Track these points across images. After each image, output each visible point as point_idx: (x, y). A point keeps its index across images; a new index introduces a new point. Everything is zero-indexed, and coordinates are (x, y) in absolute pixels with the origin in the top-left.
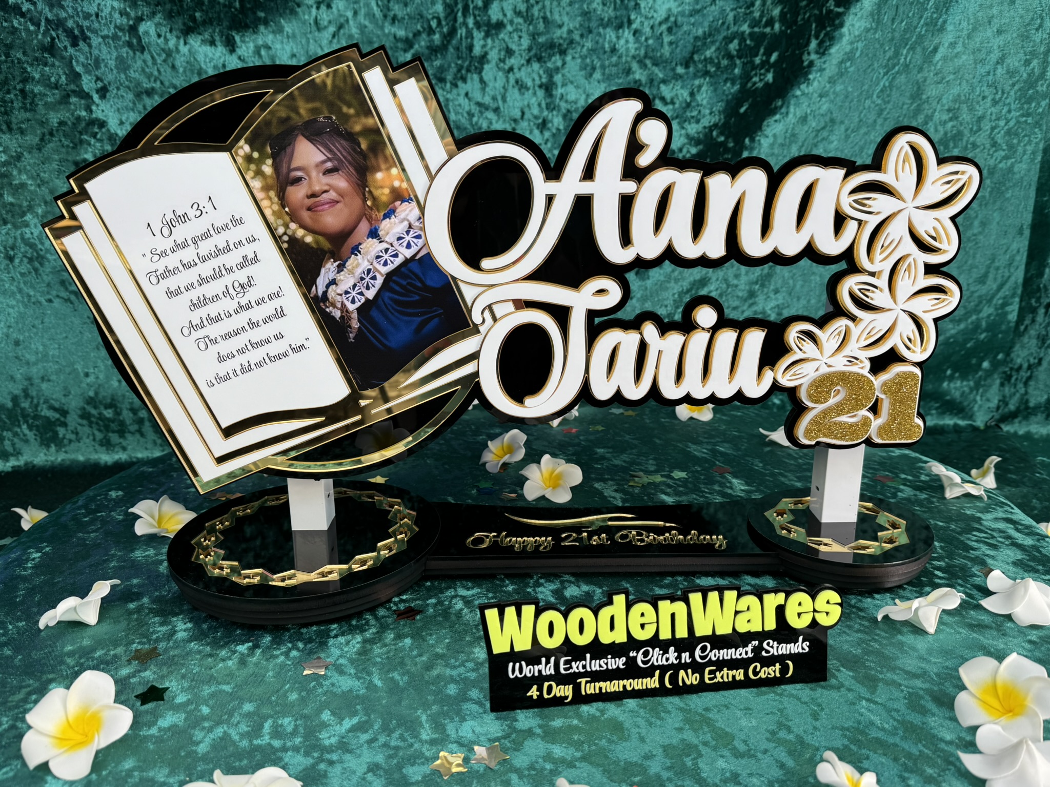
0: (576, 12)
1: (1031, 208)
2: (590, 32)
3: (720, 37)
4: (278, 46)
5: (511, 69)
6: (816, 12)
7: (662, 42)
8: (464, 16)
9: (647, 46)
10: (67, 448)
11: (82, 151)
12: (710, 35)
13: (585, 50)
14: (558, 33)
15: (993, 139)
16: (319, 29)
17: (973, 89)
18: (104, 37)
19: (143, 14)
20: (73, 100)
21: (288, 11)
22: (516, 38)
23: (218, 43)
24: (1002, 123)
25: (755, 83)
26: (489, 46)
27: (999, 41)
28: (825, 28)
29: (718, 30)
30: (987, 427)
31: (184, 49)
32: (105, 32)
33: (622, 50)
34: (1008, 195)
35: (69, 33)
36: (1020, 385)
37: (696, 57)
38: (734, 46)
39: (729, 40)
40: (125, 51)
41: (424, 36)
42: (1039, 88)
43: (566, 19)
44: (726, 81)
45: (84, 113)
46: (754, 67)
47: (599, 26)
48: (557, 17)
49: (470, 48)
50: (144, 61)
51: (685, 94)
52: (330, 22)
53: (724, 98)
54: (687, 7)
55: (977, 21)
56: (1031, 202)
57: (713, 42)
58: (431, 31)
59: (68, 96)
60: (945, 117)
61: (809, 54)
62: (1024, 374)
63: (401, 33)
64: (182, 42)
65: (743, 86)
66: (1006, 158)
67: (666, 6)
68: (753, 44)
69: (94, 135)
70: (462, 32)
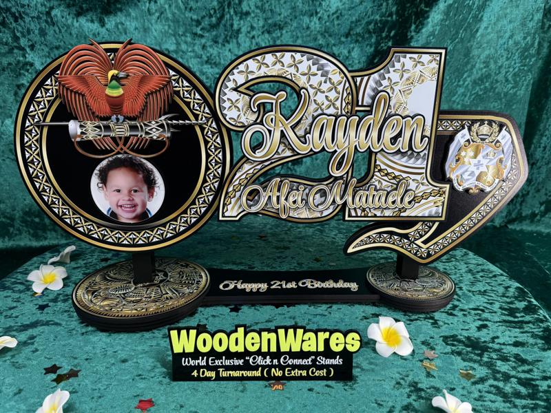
0: (288, 7)
1: (525, 114)
2: (296, 18)
3: (364, 22)
4: (128, 23)
5: (253, 37)
6: (415, 10)
7: (334, 24)
8: (228, 8)
9: (326, 26)
10: (15, 238)
11: (21, 80)
12: (359, 21)
13: (293, 28)
14: (279, 18)
15: (506, 78)
16: (150, 14)
17: (496, 51)
18: (32, 18)
19: (53, 6)
20: (15, 51)
21: (133, 5)
22: (256, 21)
23: (96, 22)
24: (511, 70)
25: (382, 47)
26: (242, 25)
27: (511, 26)
28: (419, 18)
29: (363, 18)
30: (501, 227)
31: (76, 24)
32: (33, 15)
33: (313, 28)
34: (514, 107)
35: (13, 15)
36: (518, 205)
37: (351, 33)
38: (371, 27)
39: (369, 23)
40: (43, 25)
41: (207, 18)
42: (531, 52)
43: (283, 10)
44: (367, 46)
45: (21, 59)
46: (382, 39)
47: (300, 15)
48: (278, 10)
49: (232, 25)
50: (55, 31)
51: (345, 52)
52: (156, 10)
53: (366, 54)
54: (347, 6)
55: (499, 16)
56: (526, 111)
57: (361, 25)
58: (211, 16)
59: (13, 49)
60: (482, 66)
61: (411, 32)
62: (519, 199)
63: (195, 17)
64: (75, 21)
65: (376, 48)
66: (513, 88)
67: (335, 5)
68: (381, 26)
69: (28, 71)
70: (228, 16)
